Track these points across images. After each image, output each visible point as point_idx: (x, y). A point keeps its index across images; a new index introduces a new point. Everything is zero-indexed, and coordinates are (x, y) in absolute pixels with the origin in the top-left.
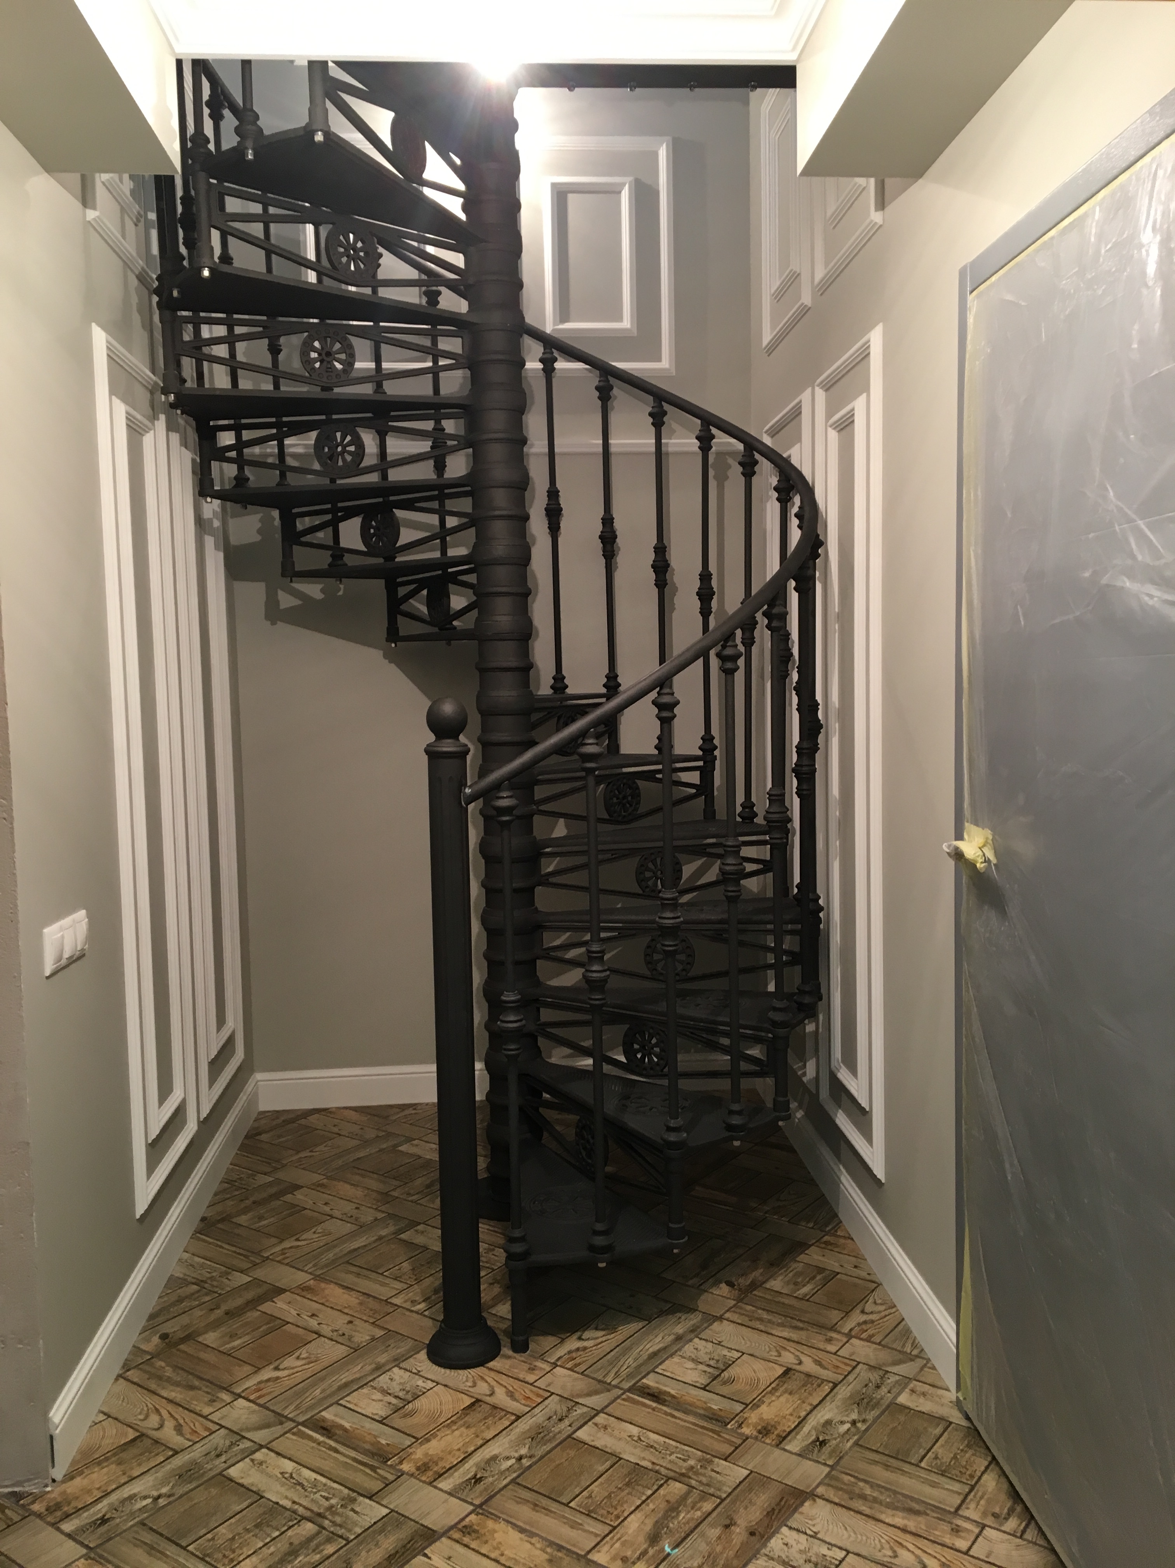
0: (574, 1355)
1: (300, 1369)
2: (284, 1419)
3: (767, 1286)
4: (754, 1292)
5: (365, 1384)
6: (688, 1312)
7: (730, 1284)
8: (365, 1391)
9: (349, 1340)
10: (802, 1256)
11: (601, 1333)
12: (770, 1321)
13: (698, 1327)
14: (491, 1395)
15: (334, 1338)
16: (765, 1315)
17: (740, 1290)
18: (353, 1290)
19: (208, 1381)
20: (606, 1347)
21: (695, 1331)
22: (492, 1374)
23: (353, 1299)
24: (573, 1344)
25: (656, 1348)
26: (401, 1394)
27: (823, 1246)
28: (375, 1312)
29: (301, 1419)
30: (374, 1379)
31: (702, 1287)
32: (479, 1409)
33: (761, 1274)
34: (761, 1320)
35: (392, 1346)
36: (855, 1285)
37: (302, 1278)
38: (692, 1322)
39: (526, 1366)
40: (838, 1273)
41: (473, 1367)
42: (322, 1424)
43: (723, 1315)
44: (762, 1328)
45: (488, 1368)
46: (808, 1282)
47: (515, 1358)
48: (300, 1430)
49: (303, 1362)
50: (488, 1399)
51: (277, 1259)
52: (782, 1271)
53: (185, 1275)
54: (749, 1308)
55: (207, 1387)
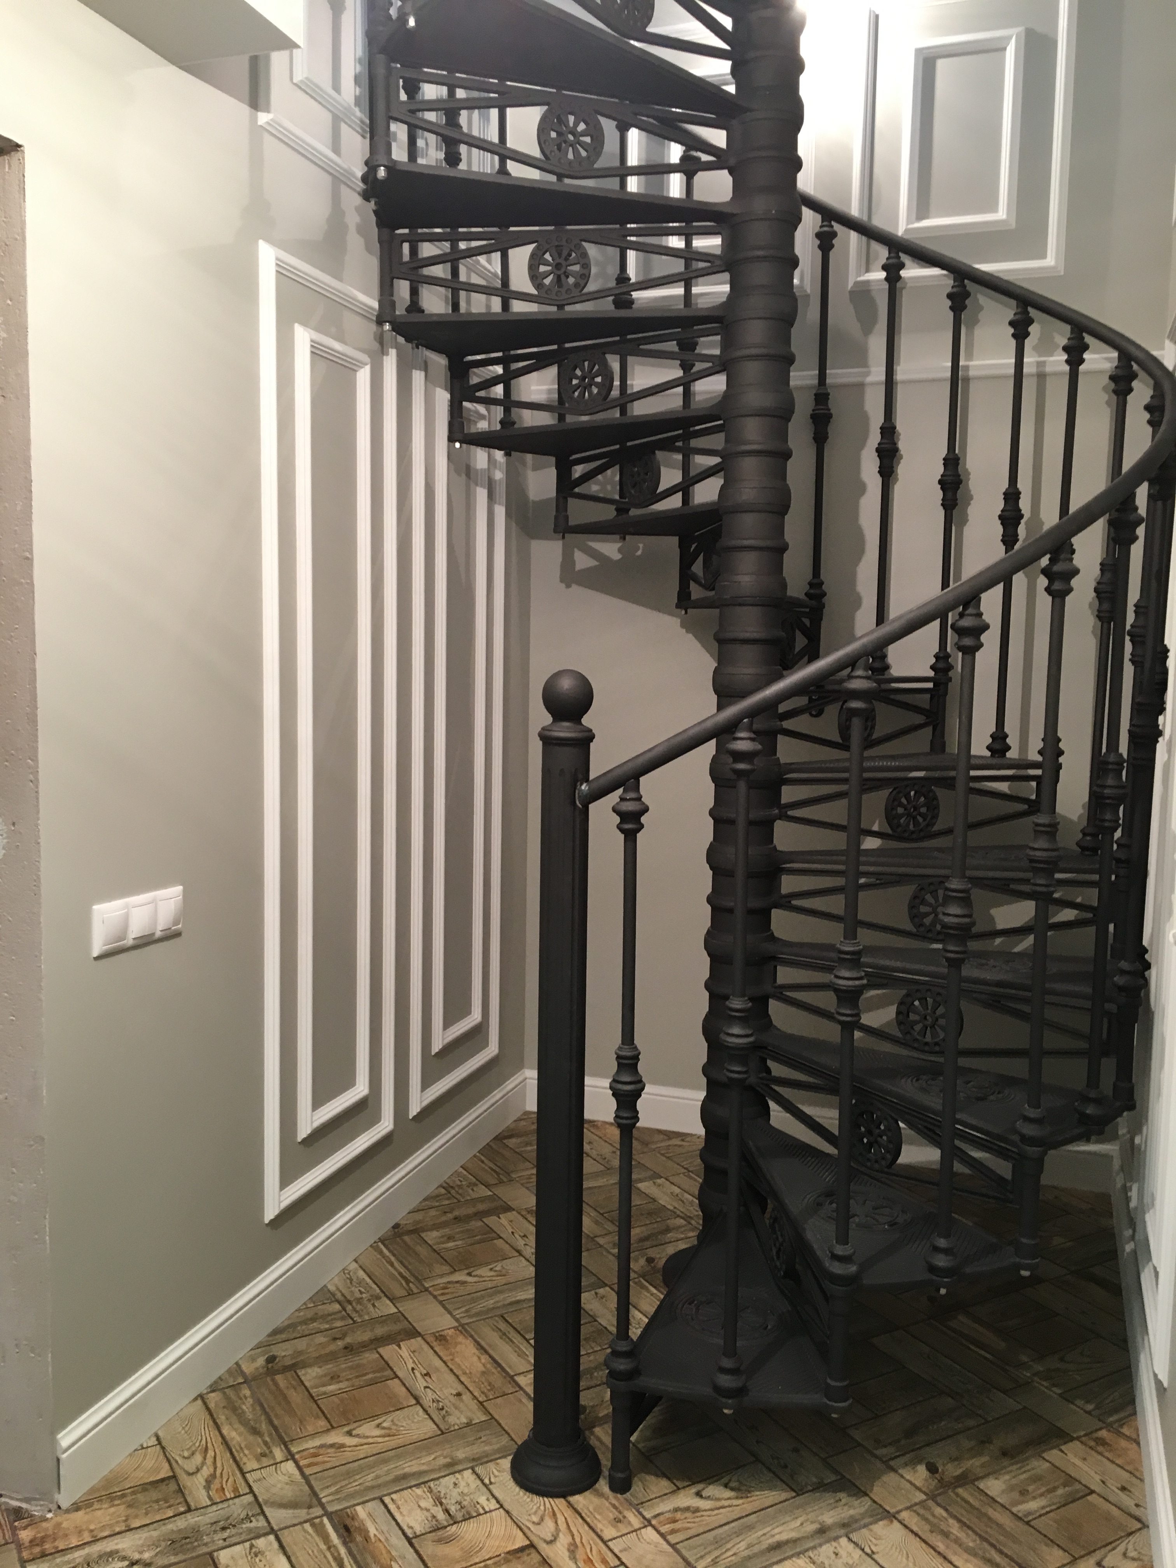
0: (678, 1515)
1: (371, 1440)
2: (314, 1501)
3: (982, 1485)
4: (960, 1491)
5: (424, 1483)
6: (854, 1495)
7: (932, 1469)
8: (418, 1491)
9: (444, 1417)
10: (1055, 1452)
11: (728, 1493)
12: (957, 1541)
13: (856, 1521)
14: (549, 1543)
15: (430, 1411)
16: (954, 1528)
17: (941, 1481)
18: (486, 1352)
19: (275, 1428)
20: (724, 1515)
21: (848, 1527)
22: (569, 1513)
23: (480, 1365)
24: (686, 1499)
25: (784, 1537)
26: (453, 1509)
27: (1092, 1443)
28: (492, 1387)
29: (331, 1509)
30: (438, 1479)
31: (892, 1463)
32: (525, 1558)
33: (983, 1466)
34: (946, 1535)
35: (483, 1439)
36: (1108, 1518)
37: (445, 1322)
38: (852, 1512)
39: (612, 1514)
40: (1092, 1492)
41: (552, 1497)
42: (348, 1522)
43: (898, 1512)
44: (941, 1547)
45: (569, 1502)
46: (1042, 1495)
47: (607, 1499)
48: (322, 1522)
49: (383, 1432)
50: (542, 1546)
51: (435, 1293)
52: (1015, 1467)
53: (338, 1289)
54: (939, 1511)
55: (270, 1435)
